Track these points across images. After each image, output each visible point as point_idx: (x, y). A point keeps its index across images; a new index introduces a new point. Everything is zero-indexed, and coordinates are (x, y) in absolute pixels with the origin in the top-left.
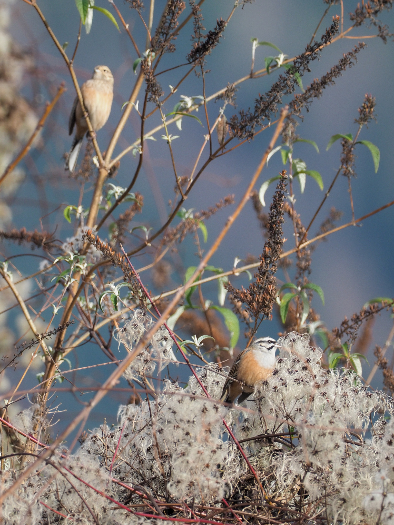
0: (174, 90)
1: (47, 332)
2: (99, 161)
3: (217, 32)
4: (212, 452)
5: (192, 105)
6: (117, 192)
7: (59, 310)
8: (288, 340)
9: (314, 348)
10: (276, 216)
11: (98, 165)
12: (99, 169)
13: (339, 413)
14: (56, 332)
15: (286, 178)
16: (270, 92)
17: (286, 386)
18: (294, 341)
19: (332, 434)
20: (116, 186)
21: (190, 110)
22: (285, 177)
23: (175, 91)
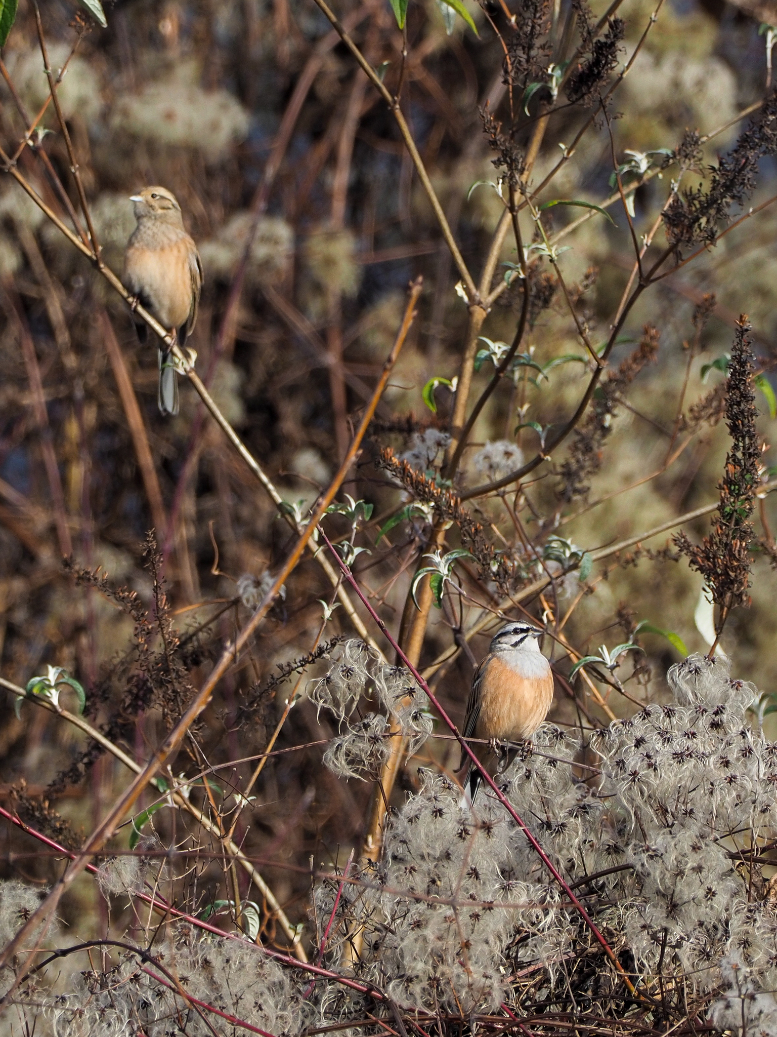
0: (569, 153)
1: (297, 661)
2: (467, 290)
3: (609, 42)
4: (471, 916)
5: (649, 168)
6: (495, 353)
7: (333, 611)
8: (687, 670)
9: (739, 683)
10: (739, 404)
11: (466, 299)
12: (468, 307)
13: (768, 814)
14: (313, 660)
15: (747, 330)
16: (736, 151)
17: (655, 769)
18: (697, 671)
19: (699, 869)
20: (494, 341)
21: (645, 178)
22: (745, 327)
23: (571, 154)
